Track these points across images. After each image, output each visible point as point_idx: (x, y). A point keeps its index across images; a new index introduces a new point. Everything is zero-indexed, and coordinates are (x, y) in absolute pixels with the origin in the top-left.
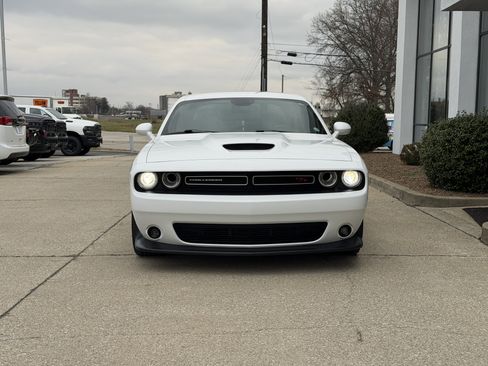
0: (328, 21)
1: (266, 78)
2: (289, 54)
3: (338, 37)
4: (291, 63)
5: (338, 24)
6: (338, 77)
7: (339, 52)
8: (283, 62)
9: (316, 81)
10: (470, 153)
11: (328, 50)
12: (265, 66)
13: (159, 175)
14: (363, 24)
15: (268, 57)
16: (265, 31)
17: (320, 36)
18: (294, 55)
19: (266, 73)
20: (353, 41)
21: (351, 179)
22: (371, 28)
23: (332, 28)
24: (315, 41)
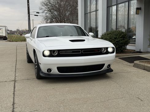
0: (45, 3)
1: (30, 20)
2: (37, 13)
3: (49, 8)
4: (37, 16)
5: (48, 4)
6: (49, 20)
7: (49, 12)
8: (35, 15)
9: (42, 21)
10: (117, 42)
11: (46, 12)
12: (29, 16)
13: (51, 51)
14: (56, 4)
15: (30, 13)
16: (28, 5)
17: (43, 7)
18: (39, 13)
19: (30, 19)
20: (53, 9)
21: (110, 50)
22: (58, 6)
23: (46, 5)
24: (41, 9)
